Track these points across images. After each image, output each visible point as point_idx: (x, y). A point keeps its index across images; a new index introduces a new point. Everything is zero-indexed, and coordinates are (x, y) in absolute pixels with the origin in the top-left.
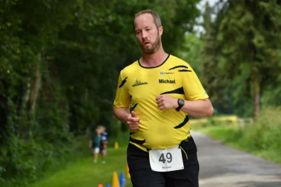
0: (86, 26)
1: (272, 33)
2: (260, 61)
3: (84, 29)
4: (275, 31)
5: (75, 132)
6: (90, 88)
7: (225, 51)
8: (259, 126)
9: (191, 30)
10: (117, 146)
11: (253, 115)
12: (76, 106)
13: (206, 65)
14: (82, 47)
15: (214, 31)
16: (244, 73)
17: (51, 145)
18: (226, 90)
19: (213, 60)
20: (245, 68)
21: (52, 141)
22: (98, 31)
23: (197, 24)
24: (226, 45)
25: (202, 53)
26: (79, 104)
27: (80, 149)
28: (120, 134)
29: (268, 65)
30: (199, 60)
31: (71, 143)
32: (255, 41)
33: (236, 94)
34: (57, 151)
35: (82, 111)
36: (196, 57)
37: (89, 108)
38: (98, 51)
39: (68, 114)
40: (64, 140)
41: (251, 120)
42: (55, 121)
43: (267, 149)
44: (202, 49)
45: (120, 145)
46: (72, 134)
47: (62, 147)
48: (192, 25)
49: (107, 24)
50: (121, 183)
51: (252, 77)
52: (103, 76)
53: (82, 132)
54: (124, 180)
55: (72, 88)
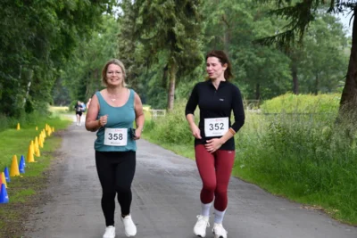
1: (193, 22)
2: (179, 50)
4: (196, 22)
7: (143, 36)
8: (172, 118)
9: (109, 11)
10: (19, 127)
11: (167, 106)
13: (122, 49)
15: (133, 14)
16: (160, 61)
18: (141, 78)
19: (129, 45)
20: (163, 57)
23: (116, 5)
24: (145, 31)
25: (119, 36)
28: (24, 114)
29: (187, 56)
30: (114, 43)
32: (175, 29)
33: (151, 83)
36: (112, 41)
38: (6, 23)
41: (164, 111)
43: (178, 143)
44: (119, 32)
45: (21, 126)
48: (111, 4)
50: (20, 168)
51: (169, 67)
52: (10, 50)
54: (24, 164)
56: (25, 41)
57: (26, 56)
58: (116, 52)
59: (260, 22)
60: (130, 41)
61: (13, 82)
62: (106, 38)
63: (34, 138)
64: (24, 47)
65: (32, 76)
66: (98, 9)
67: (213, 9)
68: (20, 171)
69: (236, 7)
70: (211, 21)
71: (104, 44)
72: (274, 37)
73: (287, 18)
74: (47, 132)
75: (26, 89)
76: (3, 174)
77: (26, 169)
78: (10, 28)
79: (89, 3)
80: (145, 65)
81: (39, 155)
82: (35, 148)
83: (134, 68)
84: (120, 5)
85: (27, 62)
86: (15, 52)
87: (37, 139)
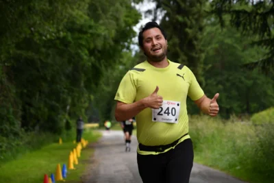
0: (40, 40)
1: (194, 54)
3: (38, 42)
4: (196, 53)
5: (25, 128)
6: (40, 92)
9: (128, 48)
10: (61, 142)
12: (27, 107)
14: (36, 57)
17: (5, 138)
21: (7, 136)
22: (50, 44)
23: (134, 44)
26: (30, 105)
27: (29, 143)
28: (65, 131)
31: (22, 138)
34: (9, 144)
35: (32, 111)
37: (39, 108)
38: (50, 61)
39: (20, 113)
40: (16, 134)
42: (8, 120)
45: (63, 141)
46: (23, 129)
47: (14, 140)
48: (129, 43)
49: (58, 38)
50: (63, 173)
52: (53, 82)
53: (31, 129)
54: (66, 171)
55: (25, 91)
57: (65, 86)
59: (247, 52)
61: (56, 106)
63: (73, 151)
64: (63, 78)
65: (70, 101)
66: (120, 48)
67: (209, 44)
68: (63, 177)
69: (228, 41)
70: (208, 53)
72: (257, 63)
73: (266, 48)
74: (82, 145)
75: (65, 112)
76: (50, 179)
77: (67, 174)
78: (52, 65)
79: (112, 43)
81: (77, 163)
82: (74, 157)
84: (136, 44)
85: (66, 91)
86: (57, 83)
87: (75, 150)
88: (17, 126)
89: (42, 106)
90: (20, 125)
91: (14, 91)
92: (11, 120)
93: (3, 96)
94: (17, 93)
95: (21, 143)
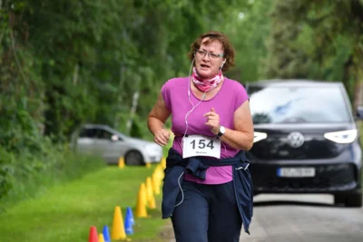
5: (53, 136)
6: (81, 64)
7: (312, 15)
10: (121, 164)
12: (56, 94)
13: (277, 37)
16: (339, 52)
17: (12, 156)
19: (289, 29)
21: (14, 149)
24: (313, 5)
25: (274, 15)
26: (62, 91)
27: (60, 166)
30: (268, 27)
31: (45, 155)
35: (67, 102)
36: (262, 22)
37: (79, 98)
39: (43, 107)
42: (19, 119)
44: (273, 10)
46: (47, 139)
47: (31, 159)
50: (126, 225)
51: (355, 60)
52: (106, 45)
53: (64, 138)
54: (132, 220)
55: (52, 62)
56: (128, 30)
57: (130, 53)
58: (269, 42)
60: (290, 23)
61: (111, 93)
62: (252, 19)
63: (145, 182)
64: (126, 38)
68: (127, 232)
71: (250, 29)
75: (131, 105)
76: (101, 236)
77: (135, 227)
78: (104, 12)
80: (315, 60)
82: (148, 195)
83: (298, 65)
85: (132, 62)
86: (114, 48)
87: (149, 180)
88: (35, 131)
89: (85, 93)
90: (42, 132)
91: (31, 64)
92: (24, 120)
93: (9, 71)
94: (35, 66)
95: (45, 167)
